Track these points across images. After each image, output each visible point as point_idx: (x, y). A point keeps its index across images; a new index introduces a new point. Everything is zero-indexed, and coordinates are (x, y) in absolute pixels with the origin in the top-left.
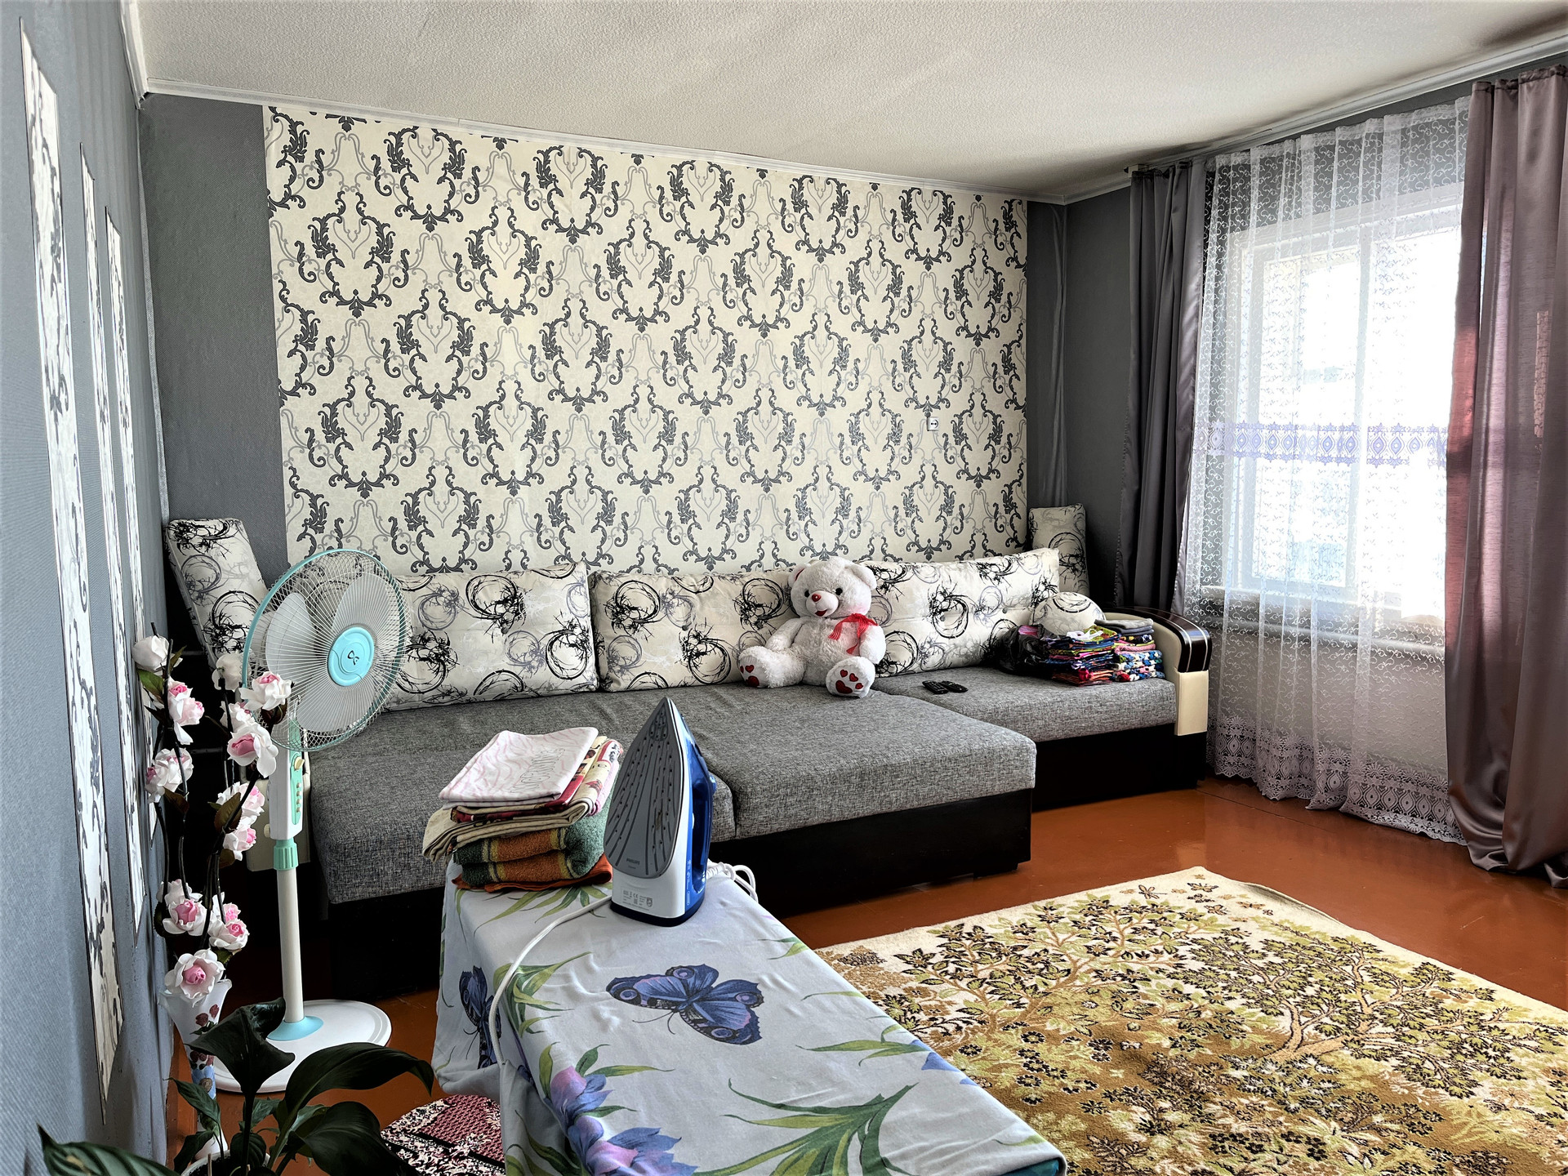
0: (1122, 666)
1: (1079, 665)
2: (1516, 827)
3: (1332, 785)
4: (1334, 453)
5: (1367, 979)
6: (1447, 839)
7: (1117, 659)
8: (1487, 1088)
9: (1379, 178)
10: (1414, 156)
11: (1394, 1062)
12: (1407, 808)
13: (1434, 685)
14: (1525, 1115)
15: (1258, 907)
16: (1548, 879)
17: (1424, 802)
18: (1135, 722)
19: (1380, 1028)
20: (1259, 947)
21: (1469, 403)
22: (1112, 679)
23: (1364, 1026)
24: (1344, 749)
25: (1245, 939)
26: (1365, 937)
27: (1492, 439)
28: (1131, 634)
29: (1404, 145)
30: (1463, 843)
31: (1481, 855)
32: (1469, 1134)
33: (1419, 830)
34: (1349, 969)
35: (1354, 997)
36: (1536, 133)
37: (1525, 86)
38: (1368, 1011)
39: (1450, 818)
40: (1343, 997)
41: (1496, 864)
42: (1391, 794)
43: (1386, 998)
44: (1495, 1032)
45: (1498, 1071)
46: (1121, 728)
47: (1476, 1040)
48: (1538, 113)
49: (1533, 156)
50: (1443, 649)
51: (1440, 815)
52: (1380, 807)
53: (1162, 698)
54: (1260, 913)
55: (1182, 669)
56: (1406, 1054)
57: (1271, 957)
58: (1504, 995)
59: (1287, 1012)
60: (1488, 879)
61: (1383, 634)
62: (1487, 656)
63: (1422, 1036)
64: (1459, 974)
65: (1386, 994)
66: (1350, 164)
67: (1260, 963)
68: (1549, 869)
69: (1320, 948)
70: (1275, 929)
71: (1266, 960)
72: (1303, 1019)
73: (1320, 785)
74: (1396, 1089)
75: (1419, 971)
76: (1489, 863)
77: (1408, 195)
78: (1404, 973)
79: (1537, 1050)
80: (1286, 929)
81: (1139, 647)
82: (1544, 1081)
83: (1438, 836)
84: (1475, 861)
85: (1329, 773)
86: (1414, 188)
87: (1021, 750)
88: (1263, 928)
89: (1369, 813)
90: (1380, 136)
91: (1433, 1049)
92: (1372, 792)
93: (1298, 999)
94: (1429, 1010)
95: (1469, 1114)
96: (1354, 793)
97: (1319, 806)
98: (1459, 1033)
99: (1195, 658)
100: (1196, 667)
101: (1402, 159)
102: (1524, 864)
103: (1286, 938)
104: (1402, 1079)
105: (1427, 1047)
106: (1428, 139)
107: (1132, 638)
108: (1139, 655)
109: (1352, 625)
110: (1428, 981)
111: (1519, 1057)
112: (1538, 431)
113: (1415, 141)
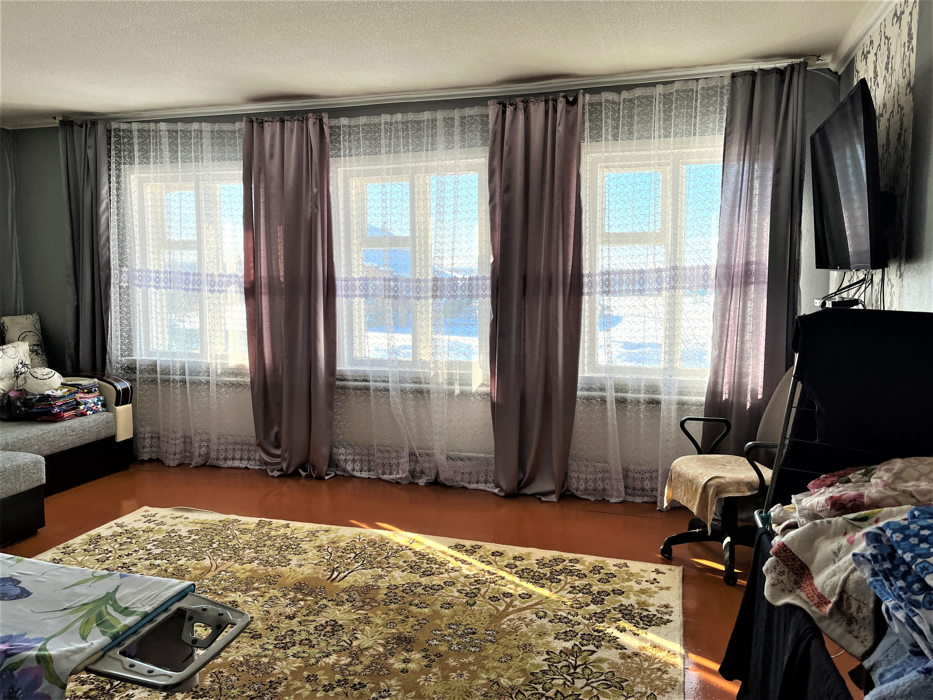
0: (82, 407)
1: (57, 410)
2: (286, 455)
3: (202, 453)
4: (191, 286)
5: (238, 533)
6: (257, 468)
7: (78, 404)
8: (295, 560)
9: (202, 152)
10: (218, 145)
11: (257, 562)
12: (238, 457)
13: (247, 397)
14: (310, 566)
15: (181, 517)
16: (300, 475)
17: (245, 453)
18: (92, 438)
19: (248, 551)
20: (187, 534)
21: (252, 265)
22: (76, 416)
23: (241, 552)
24: (207, 434)
25: (179, 533)
26: (233, 517)
27: (263, 281)
28: (85, 389)
29: (212, 138)
30: (264, 468)
31: (272, 471)
32: (292, 578)
33: (244, 466)
34: (229, 532)
35: (234, 542)
36: (272, 146)
37: (266, 123)
38: (241, 546)
39: (257, 458)
40: (230, 544)
41: (279, 473)
42: (230, 452)
43: (248, 539)
44: (293, 539)
45: (298, 553)
46: (85, 442)
47: (286, 544)
48: (273, 137)
49: (272, 156)
50: (249, 379)
51: (252, 457)
52: (225, 459)
53: (108, 423)
54: (182, 520)
55: (117, 404)
56: (261, 558)
57: (193, 537)
58: (294, 524)
59: (207, 557)
60: (276, 481)
61: (222, 374)
62: (268, 380)
63: (265, 549)
64: (274, 521)
65: (247, 537)
66: (187, 142)
67: (189, 541)
68: (301, 471)
69: (214, 527)
70: (192, 524)
71: (191, 539)
72: (215, 558)
73: (197, 454)
74: (260, 572)
75: (258, 524)
76: (276, 473)
77: (216, 163)
78: (252, 527)
79: (310, 541)
80: (197, 523)
81: (90, 395)
82: (315, 551)
83: (253, 467)
84: (270, 474)
85: (200, 447)
86: (219, 160)
87: (36, 463)
88: (186, 526)
90: (201, 131)
91: (271, 552)
92: (222, 452)
93: (210, 550)
94: (266, 538)
95: (290, 571)
96: (213, 455)
97: (197, 465)
98: (280, 543)
99: (124, 397)
100: (125, 403)
101: (212, 144)
102: (290, 471)
103: (198, 527)
104: (262, 567)
105: (269, 552)
106: (224, 138)
107: (86, 391)
108: (91, 400)
109: (206, 372)
110: (263, 527)
111: (304, 546)
112: (282, 279)
113: (218, 138)
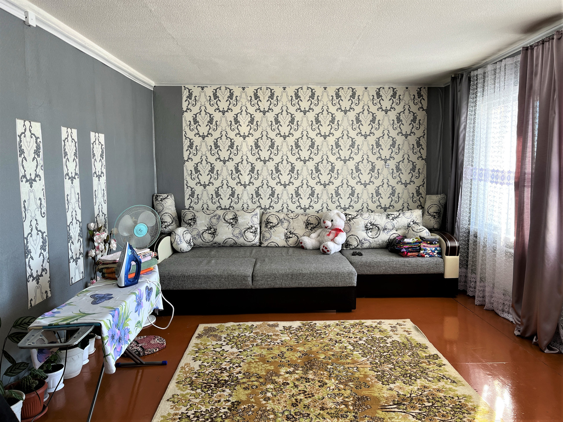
0: (422, 252)
1: (404, 250)
2: (524, 321)
3: (492, 301)
5: (409, 354)
7: (420, 249)
15: (409, 332)
18: (424, 272)
20: (389, 341)
21: (520, 163)
22: (418, 256)
26: (428, 344)
28: (429, 241)
34: (407, 351)
35: (396, 357)
40: (393, 357)
41: (519, 334)
43: (406, 360)
46: (418, 273)
52: (503, 311)
53: (436, 264)
54: (406, 333)
55: (447, 255)
57: (389, 344)
67: (382, 345)
69: (408, 345)
70: (404, 338)
71: (386, 345)
72: (370, 359)
73: (487, 301)
74: (368, 379)
75: (430, 355)
76: (517, 333)
80: (407, 339)
81: (432, 246)
85: (491, 297)
87: (350, 274)
89: (500, 313)
92: (501, 305)
96: (495, 305)
97: (488, 309)
99: (452, 251)
100: (454, 254)
102: (527, 335)
107: (429, 242)
108: (429, 249)
111: (420, 381)
